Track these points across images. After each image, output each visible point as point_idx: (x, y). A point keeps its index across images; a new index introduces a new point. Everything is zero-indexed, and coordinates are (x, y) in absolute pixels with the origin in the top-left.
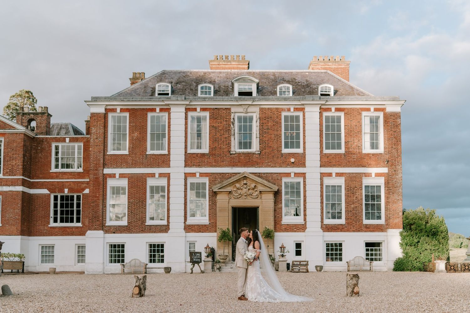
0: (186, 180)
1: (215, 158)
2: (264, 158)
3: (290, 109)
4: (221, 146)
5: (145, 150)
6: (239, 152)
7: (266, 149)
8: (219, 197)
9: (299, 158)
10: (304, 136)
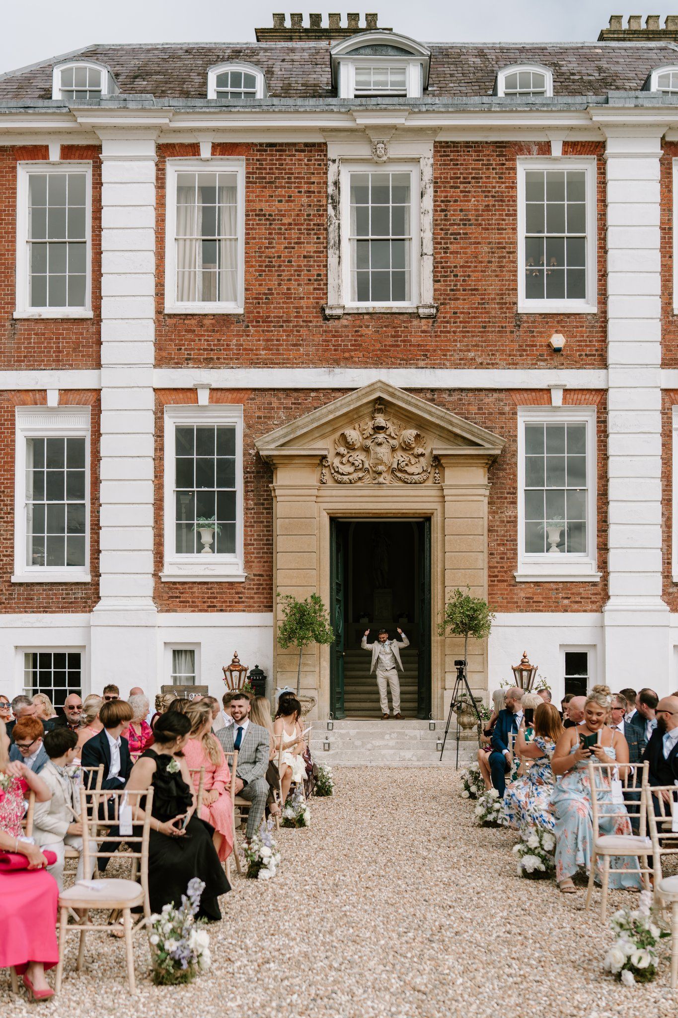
0: (159, 415)
1: (268, 331)
2: (449, 332)
3: (548, 144)
4: (288, 289)
5: (8, 303)
6: (358, 308)
7: (458, 299)
8: (283, 478)
9: (581, 332)
10: (603, 249)
